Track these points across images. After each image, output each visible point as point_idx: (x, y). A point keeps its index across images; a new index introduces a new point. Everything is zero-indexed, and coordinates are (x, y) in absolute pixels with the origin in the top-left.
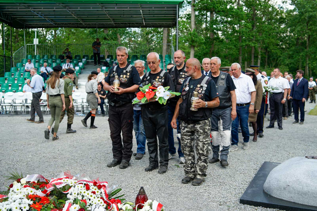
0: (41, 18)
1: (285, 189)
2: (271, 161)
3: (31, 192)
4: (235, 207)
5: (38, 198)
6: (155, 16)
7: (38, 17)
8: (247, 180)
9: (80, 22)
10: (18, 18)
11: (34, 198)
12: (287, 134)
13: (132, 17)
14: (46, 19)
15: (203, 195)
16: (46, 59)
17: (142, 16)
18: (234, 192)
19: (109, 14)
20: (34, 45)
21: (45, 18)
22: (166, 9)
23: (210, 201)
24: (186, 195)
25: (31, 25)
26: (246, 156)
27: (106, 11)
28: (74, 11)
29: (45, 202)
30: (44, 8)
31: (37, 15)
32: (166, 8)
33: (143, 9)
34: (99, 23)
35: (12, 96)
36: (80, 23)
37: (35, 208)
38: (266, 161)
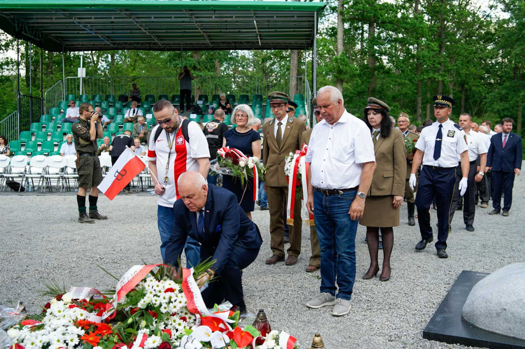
0: (91, 34)
1: (498, 315)
2: (473, 271)
3: (82, 315)
4: (415, 344)
5: (92, 326)
6: (278, 30)
7: (85, 32)
8: (435, 301)
9: (154, 40)
10: (52, 35)
11: (87, 325)
12: (499, 226)
13: (239, 32)
14: (99, 35)
15: (362, 325)
16: (98, 101)
17: (257, 30)
18: (413, 320)
19: (202, 28)
20: (79, 79)
21: (97, 35)
22: (295, 19)
23: (373, 334)
24: (334, 325)
25: (73, 45)
26: (432, 261)
27: (196, 22)
28: (145, 22)
29: (105, 331)
30: (95, 18)
31: (85, 30)
32: (296, 17)
33: (258, 19)
34: (187, 42)
35: (42, 161)
36: (154, 43)
37: (88, 342)
38: (466, 269)
